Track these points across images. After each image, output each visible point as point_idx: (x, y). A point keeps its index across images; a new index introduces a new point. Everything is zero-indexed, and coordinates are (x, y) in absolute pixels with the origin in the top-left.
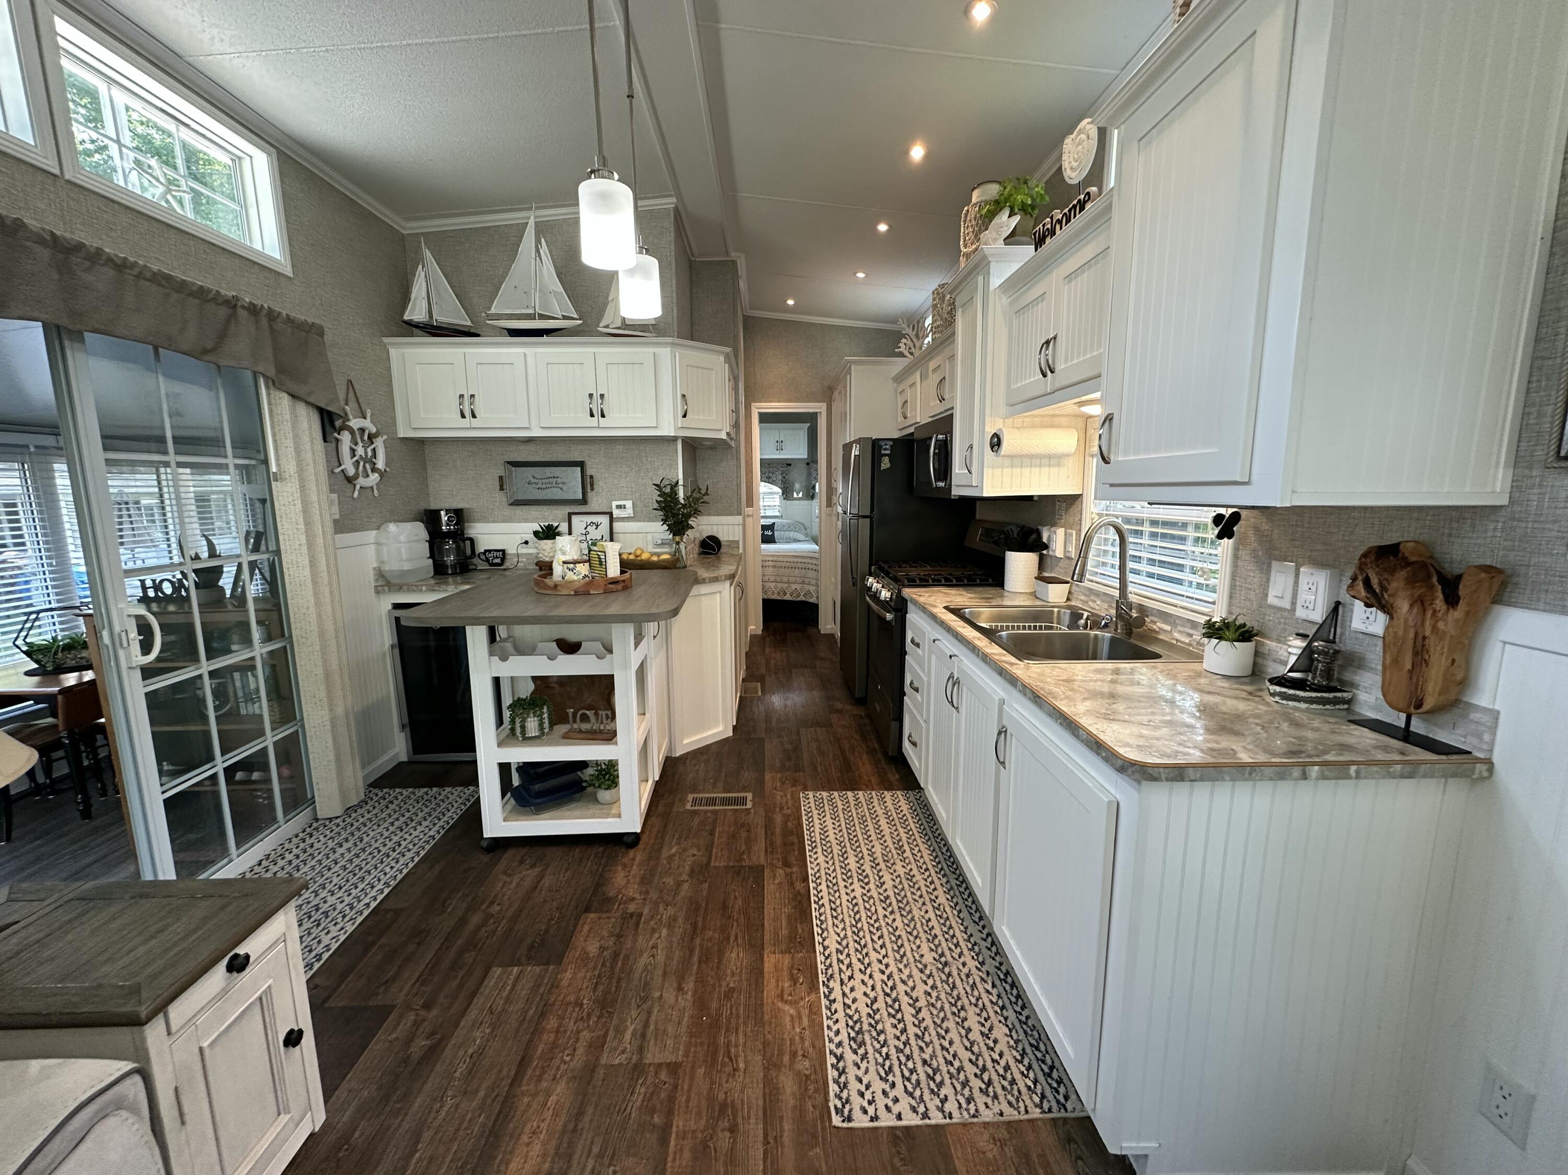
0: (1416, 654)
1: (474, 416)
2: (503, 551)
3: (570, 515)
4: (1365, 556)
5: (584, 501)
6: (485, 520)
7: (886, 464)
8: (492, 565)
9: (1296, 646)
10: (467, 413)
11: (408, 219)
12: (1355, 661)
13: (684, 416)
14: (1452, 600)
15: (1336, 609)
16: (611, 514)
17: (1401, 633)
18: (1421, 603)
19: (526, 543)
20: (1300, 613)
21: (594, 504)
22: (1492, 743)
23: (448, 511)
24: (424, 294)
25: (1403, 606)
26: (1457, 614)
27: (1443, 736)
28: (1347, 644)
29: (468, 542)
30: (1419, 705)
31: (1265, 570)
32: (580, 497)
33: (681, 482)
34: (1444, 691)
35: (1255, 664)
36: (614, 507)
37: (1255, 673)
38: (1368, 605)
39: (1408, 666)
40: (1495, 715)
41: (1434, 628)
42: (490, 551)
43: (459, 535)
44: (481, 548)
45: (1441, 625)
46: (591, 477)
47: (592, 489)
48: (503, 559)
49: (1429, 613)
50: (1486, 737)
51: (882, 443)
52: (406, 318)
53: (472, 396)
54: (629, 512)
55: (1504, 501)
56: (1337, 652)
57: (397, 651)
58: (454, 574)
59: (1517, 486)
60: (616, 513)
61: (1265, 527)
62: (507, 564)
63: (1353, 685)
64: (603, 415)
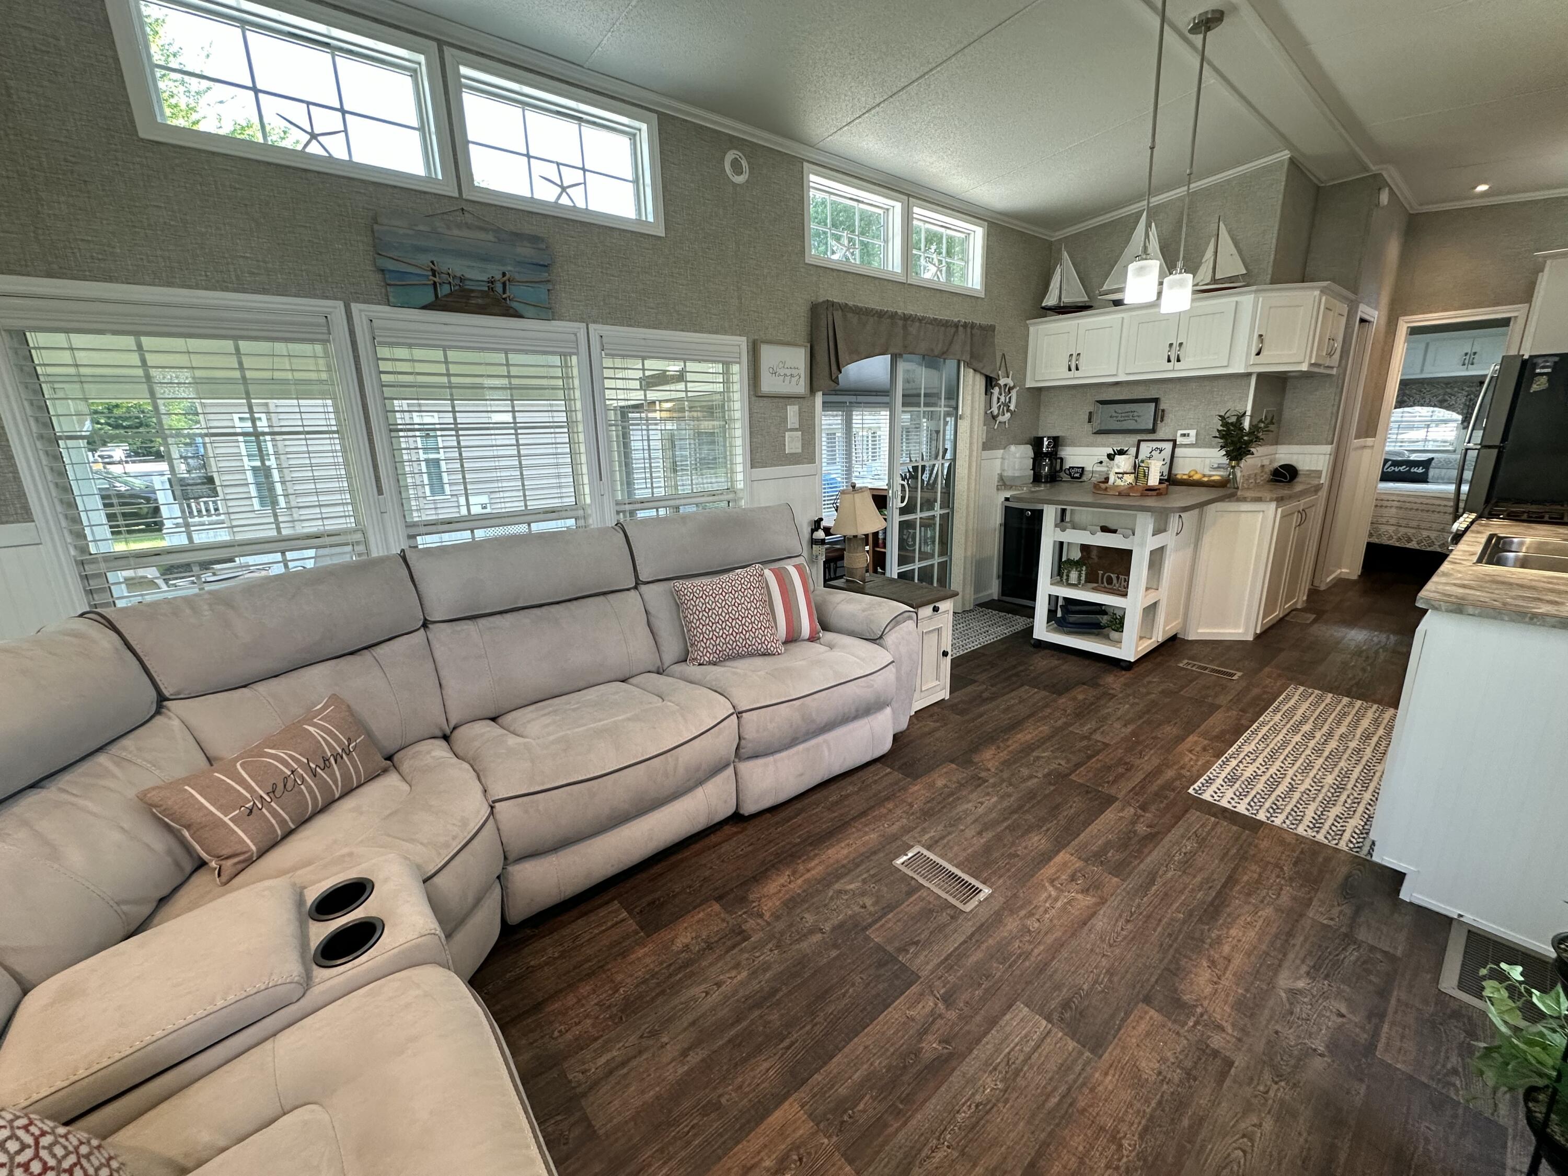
1: (1077, 369)
2: (1083, 468)
3: (1139, 441)
5: (1153, 431)
6: (1074, 445)
7: (1540, 384)
8: (1073, 478)
10: (1073, 367)
11: (1055, 231)
13: (1258, 354)
16: (1175, 441)
19: (1101, 462)
21: (1163, 432)
23: (1049, 438)
24: (1058, 286)
29: (1059, 461)
32: (1151, 427)
33: (1249, 413)
36: (1179, 434)
42: (1073, 468)
43: (1054, 455)
44: (1067, 465)
46: (1163, 411)
47: (1162, 420)
48: (1082, 474)
51: (1541, 360)
52: (1043, 305)
53: (1079, 354)
54: (1192, 439)
57: (1003, 528)
58: (1046, 482)
60: (1180, 440)
62: (1084, 478)
64: (1178, 360)
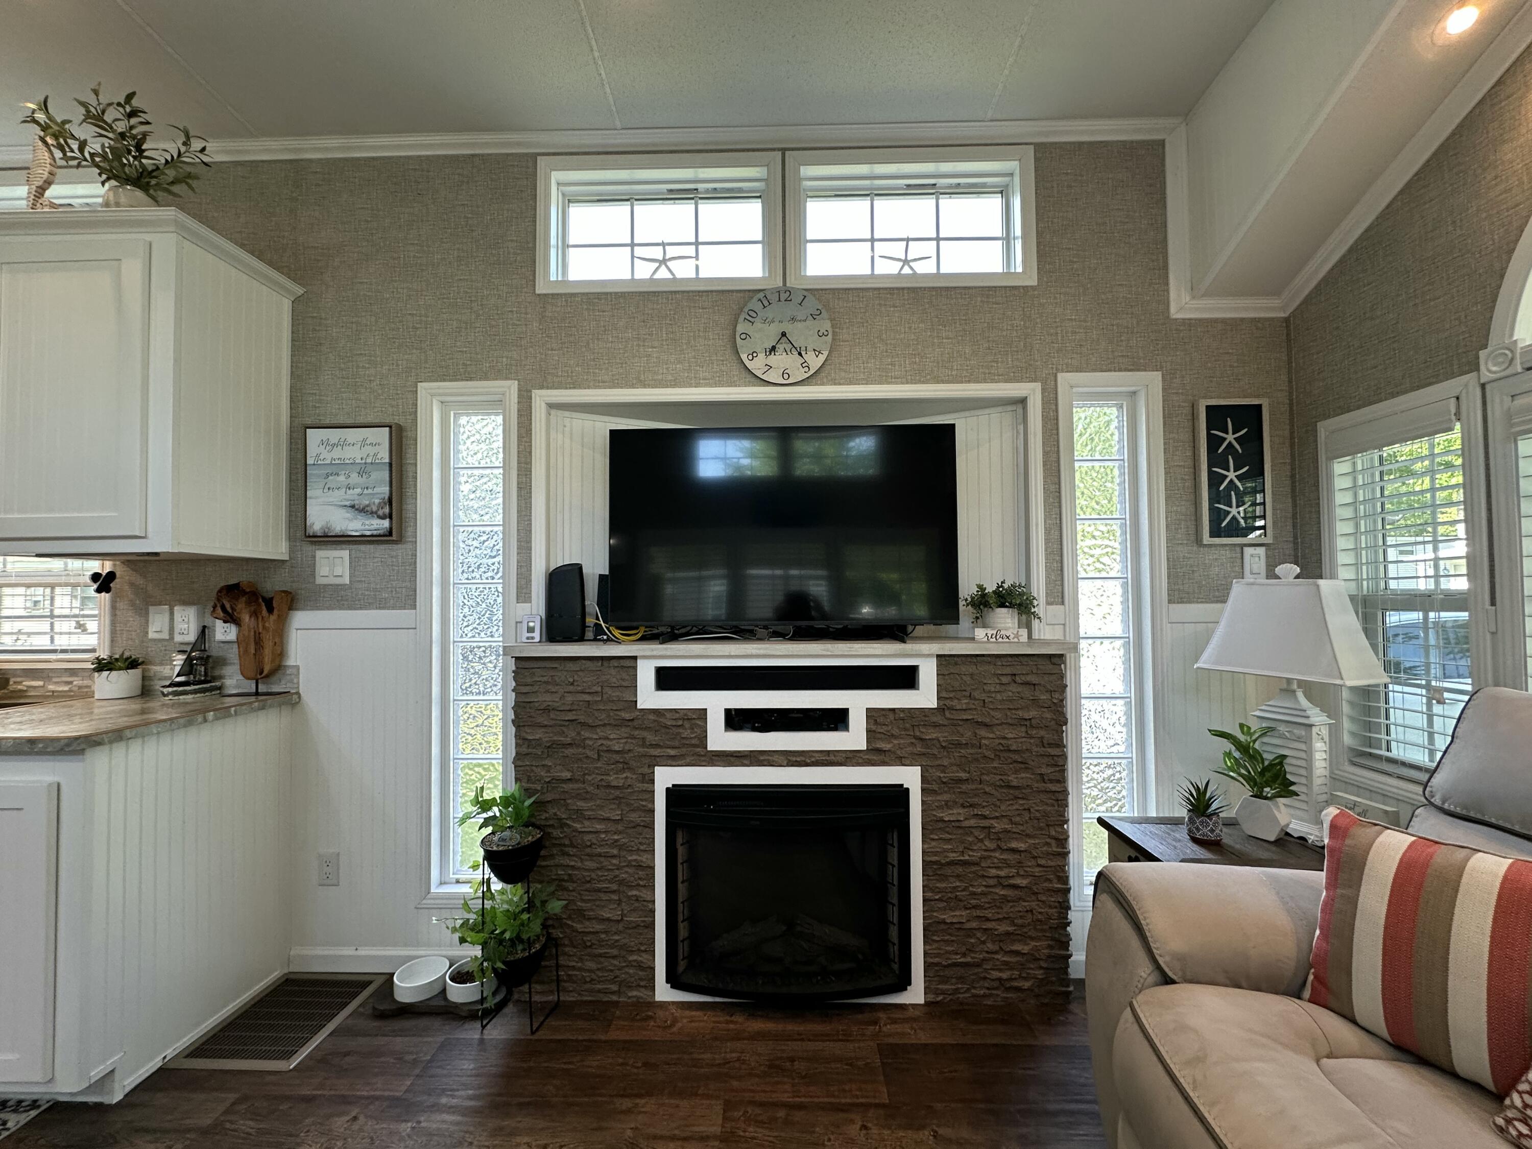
0: (256, 643)
4: (220, 591)
9: (179, 660)
12: (222, 662)
14: (270, 610)
15: (203, 632)
17: (246, 634)
18: (255, 614)
20: (178, 638)
22: (298, 683)
25: (246, 618)
26: (273, 618)
27: (276, 689)
28: (214, 652)
30: (261, 673)
31: (143, 613)
34: (273, 661)
35: (143, 687)
37: (145, 692)
38: (225, 622)
39: (253, 651)
40: (297, 668)
41: (264, 627)
45: (267, 625)
49: (260, 619)
50: (295, 681)
55: (286, 558)
56: (208, 657)
59: (292, 551)
61: (140, 581)
63: (221, 677)
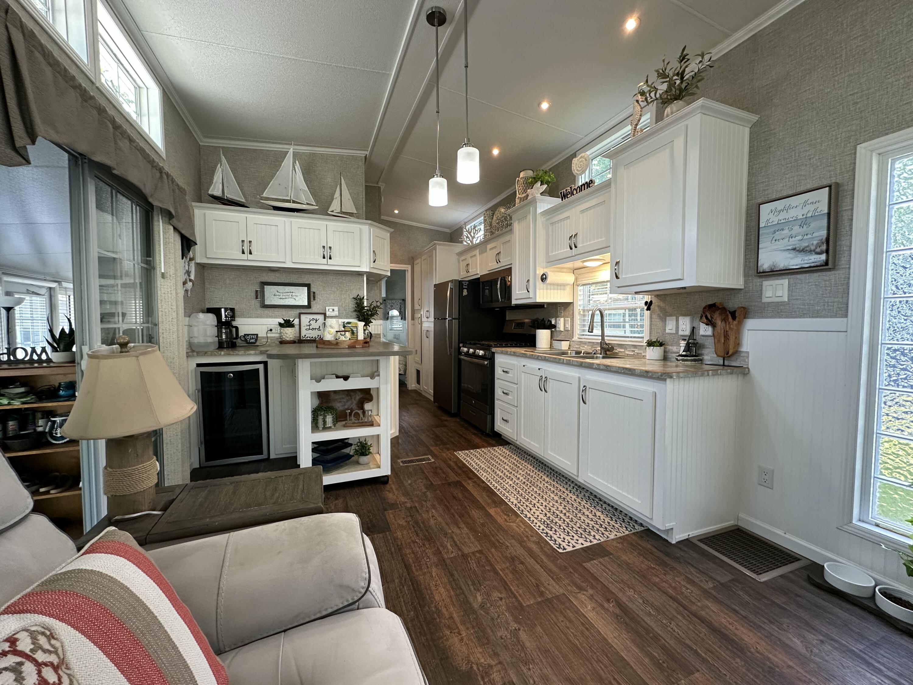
0: (725, 337)
1: (251, 253)
2: (257, 335)
3: (300, 314)
4: (705, 308)
5: (309, 306)
6: (243, 316)
7: (465, 292)
8: (249, 343)
9: (683, 344)
10: (246, 251)
11: (205, 137)
12: (702, 346)
13: (374, 262)
14: (734, 318)
15: (693, 330)
16: (325, 314)
17: (719, 331)
18: (725, 320)
19: (271, 330)
20: (681, 333)
21: (314, 309)
22: (748, 362)
23: (226, 310)
24: (221, 181)
25: (719, 323)
26: (735, 322)
27: (733, 364)
28: (699, 340)
29: (234, 329)
30: (728, 353)
31: (664, 320)
32: (306, 304)
33: (365, 298)
34: (734, 348)
35: (664, 356)
36: (327, 310)
37: (665, 358)
38: (707, 325)
39: (723, 341)
40: (748, 353)
41: (730, 328)
42: (248, 335)
43: (228, 325)
44: (241, 333)
45: (732, 326)
46: (314, 293)
47: (314, 299)
48: (256, 340)
49: (727, 323)
50: (747, 360)
51: (464, 283)
52: (210, 192)
53: (250, 242)
54: (336, 313)
55: (743, 287)
56: (697, 343)
57: (200, 394)
58: (228, 347)
59: (746, 282)
60: (328, 314)
61: (662, 304)
62: (257, 344)
63: (702, 355)
64: (330, 258)
